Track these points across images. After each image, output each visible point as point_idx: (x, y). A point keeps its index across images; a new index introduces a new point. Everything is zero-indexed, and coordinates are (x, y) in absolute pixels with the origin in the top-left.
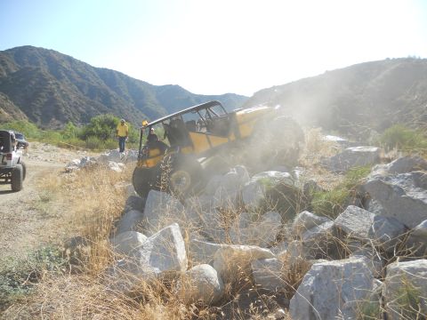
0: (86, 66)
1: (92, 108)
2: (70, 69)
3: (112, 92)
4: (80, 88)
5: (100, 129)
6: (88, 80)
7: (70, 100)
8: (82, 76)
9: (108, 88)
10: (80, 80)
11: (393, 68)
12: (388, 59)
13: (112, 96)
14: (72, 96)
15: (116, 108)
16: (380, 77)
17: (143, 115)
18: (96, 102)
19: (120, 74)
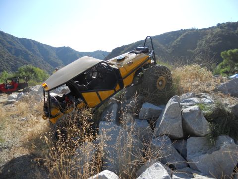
0: (12, 37)
1: (18, 62)
2: (3, 39)
3: (29, 52)
4: (10, 50)
5: (24, 74)
6: (14, 45)
7: (4, 57)
8: (10, 43)
9: (27, 50)
10: (9, 46)
11: (185, 34)
12: (182, 30)
13: (30, 54)
14: (5, 56)
15: (32, 61)
16: (178, 39)
17: (49, 65)
18: (20, 58)
19: (34, 41)
